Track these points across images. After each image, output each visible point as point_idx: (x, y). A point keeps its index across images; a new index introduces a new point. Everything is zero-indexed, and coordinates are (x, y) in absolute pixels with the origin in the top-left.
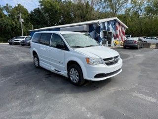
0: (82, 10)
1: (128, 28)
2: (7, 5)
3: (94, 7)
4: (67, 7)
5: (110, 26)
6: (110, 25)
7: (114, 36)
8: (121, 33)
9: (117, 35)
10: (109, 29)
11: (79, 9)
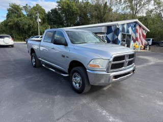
0: (100, 11)
1: (149, 31)
2: (27, 5)
3: (113, 7)
4: (85, 7)
5: (130, 29)
6: (130, 27)
7: (133, 39)
8: (141, 37)
9: (137, 38)
10: (128, 31)
11: (96, 10)
